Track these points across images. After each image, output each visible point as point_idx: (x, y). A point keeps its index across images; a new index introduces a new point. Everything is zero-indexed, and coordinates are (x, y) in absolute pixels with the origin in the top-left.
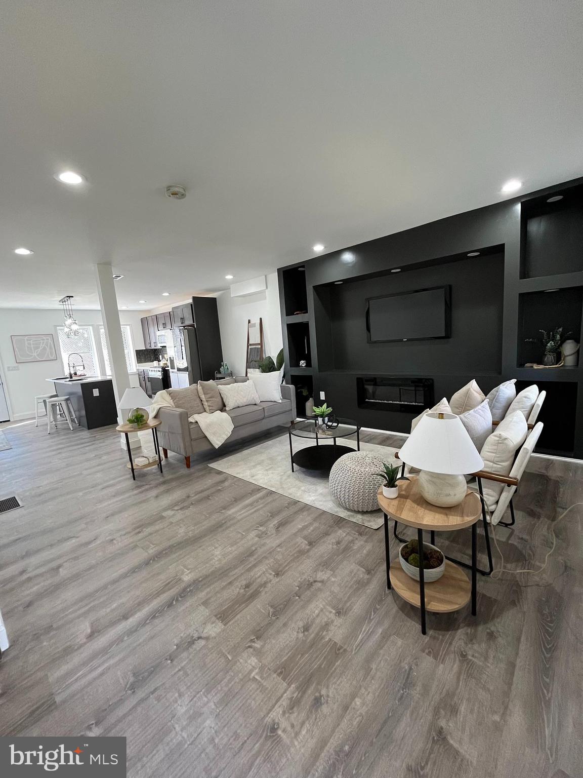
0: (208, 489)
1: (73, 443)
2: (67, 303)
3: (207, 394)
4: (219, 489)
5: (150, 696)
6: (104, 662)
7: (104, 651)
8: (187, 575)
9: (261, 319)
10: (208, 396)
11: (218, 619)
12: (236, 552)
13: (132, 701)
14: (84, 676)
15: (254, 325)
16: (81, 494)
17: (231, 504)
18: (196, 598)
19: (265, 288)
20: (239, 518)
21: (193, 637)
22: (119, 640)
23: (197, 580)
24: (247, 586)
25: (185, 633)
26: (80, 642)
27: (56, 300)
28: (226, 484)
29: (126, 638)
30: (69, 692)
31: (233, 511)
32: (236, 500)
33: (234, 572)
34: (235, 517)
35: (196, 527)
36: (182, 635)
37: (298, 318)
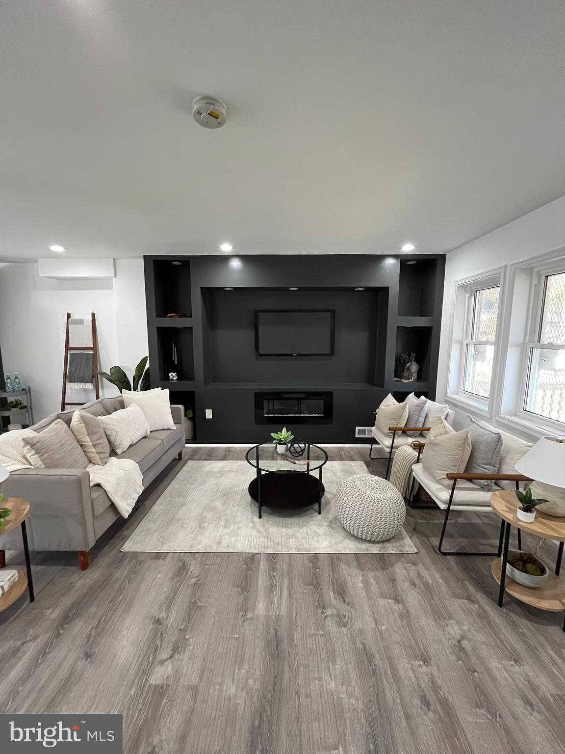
9: (93, 315)
15: (80, 322)
19: (114, 276)
37: (173, 321)
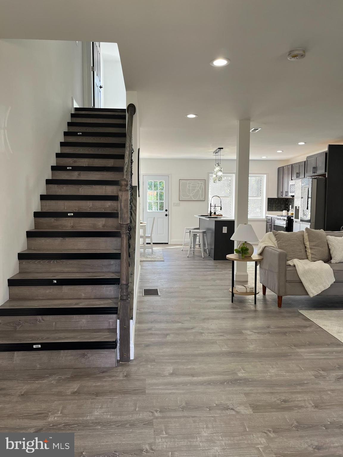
0: (289, 328)
1: (200, 267)
2: (218, 154)
3: (313, 241)
4: (299, 331)
5: (190, 417)
6: (173, 389)
7: (175, 384)
8: (242, 373)
10: (313, 244)
11: (250, 407)
12: (288, 377)
13: (180, 414)
14: (162, 389)
16: (194, 300)
17: (304, 346)
18: (241, 388)
20: (305, 357)
21: (229, 406)
22: (185, 384)
23: (248, 379)
24: (285, 401)
25: (224, 402)
26: (165, 374)
27: (211, 152)
28: (308, 330)
29: (189, 385)
30: (153, 391)
31: (303, 350)
32: (311, 344)
33: (278, 388)
34: (302, 355)
35: (264, 349)
36: (222, 401)
